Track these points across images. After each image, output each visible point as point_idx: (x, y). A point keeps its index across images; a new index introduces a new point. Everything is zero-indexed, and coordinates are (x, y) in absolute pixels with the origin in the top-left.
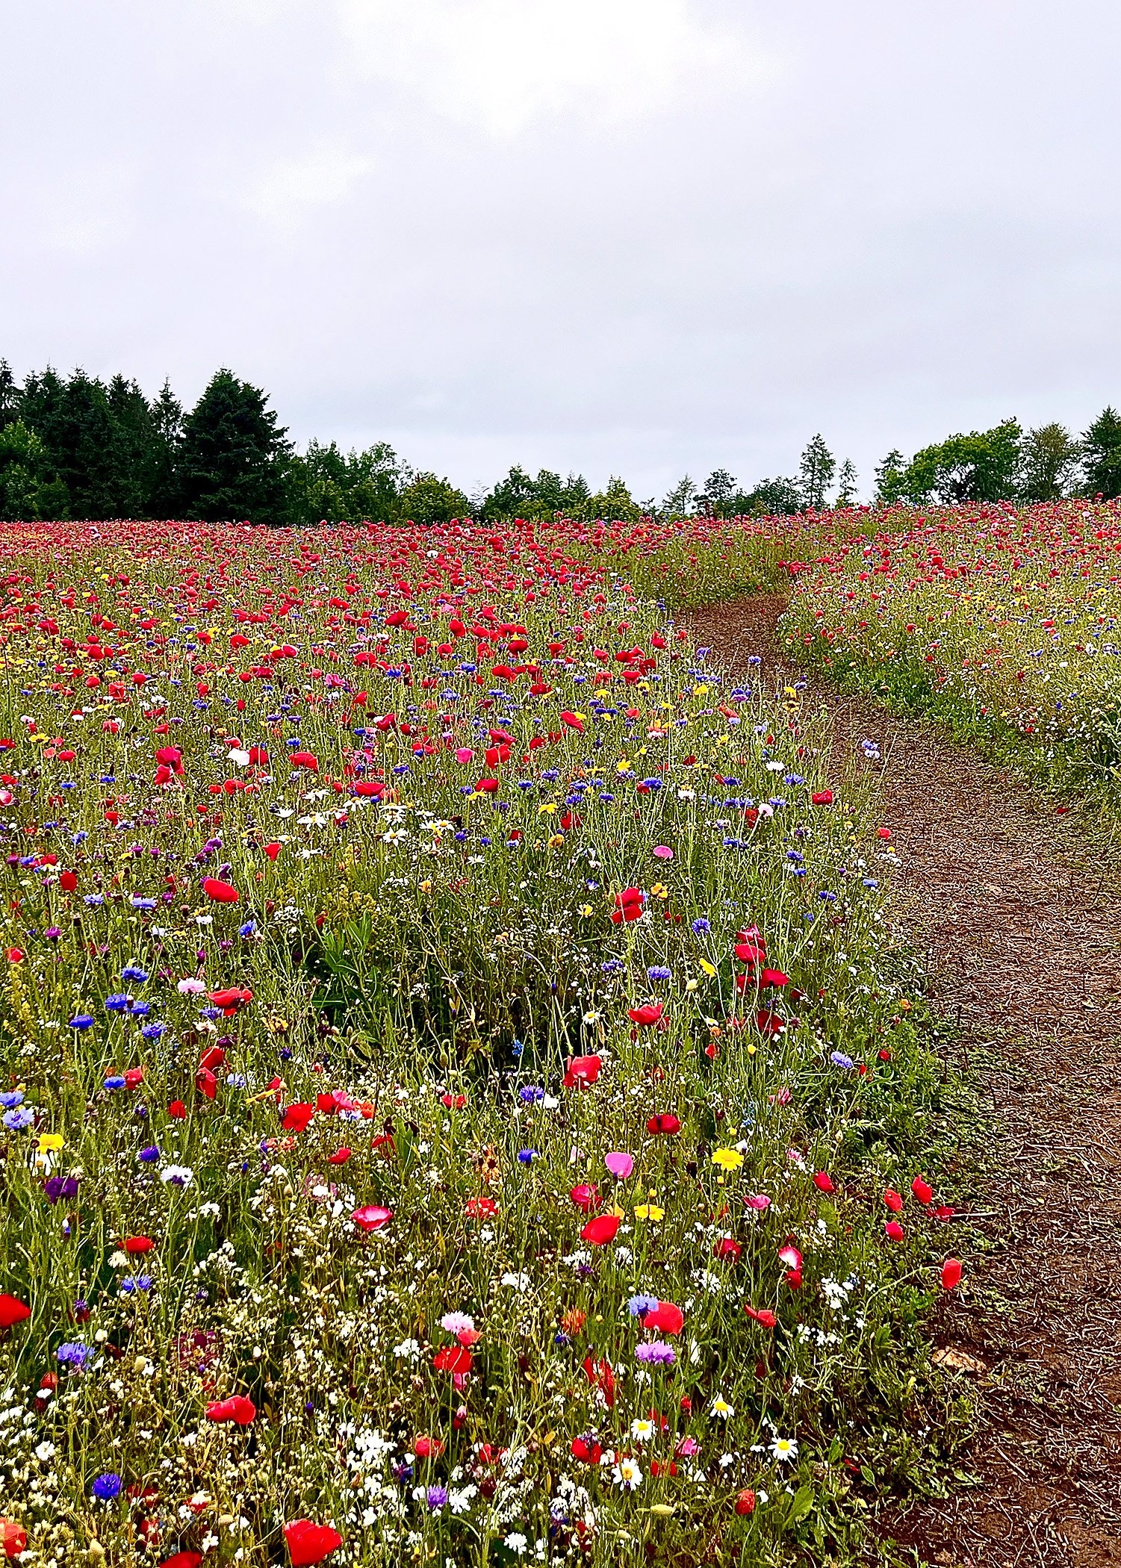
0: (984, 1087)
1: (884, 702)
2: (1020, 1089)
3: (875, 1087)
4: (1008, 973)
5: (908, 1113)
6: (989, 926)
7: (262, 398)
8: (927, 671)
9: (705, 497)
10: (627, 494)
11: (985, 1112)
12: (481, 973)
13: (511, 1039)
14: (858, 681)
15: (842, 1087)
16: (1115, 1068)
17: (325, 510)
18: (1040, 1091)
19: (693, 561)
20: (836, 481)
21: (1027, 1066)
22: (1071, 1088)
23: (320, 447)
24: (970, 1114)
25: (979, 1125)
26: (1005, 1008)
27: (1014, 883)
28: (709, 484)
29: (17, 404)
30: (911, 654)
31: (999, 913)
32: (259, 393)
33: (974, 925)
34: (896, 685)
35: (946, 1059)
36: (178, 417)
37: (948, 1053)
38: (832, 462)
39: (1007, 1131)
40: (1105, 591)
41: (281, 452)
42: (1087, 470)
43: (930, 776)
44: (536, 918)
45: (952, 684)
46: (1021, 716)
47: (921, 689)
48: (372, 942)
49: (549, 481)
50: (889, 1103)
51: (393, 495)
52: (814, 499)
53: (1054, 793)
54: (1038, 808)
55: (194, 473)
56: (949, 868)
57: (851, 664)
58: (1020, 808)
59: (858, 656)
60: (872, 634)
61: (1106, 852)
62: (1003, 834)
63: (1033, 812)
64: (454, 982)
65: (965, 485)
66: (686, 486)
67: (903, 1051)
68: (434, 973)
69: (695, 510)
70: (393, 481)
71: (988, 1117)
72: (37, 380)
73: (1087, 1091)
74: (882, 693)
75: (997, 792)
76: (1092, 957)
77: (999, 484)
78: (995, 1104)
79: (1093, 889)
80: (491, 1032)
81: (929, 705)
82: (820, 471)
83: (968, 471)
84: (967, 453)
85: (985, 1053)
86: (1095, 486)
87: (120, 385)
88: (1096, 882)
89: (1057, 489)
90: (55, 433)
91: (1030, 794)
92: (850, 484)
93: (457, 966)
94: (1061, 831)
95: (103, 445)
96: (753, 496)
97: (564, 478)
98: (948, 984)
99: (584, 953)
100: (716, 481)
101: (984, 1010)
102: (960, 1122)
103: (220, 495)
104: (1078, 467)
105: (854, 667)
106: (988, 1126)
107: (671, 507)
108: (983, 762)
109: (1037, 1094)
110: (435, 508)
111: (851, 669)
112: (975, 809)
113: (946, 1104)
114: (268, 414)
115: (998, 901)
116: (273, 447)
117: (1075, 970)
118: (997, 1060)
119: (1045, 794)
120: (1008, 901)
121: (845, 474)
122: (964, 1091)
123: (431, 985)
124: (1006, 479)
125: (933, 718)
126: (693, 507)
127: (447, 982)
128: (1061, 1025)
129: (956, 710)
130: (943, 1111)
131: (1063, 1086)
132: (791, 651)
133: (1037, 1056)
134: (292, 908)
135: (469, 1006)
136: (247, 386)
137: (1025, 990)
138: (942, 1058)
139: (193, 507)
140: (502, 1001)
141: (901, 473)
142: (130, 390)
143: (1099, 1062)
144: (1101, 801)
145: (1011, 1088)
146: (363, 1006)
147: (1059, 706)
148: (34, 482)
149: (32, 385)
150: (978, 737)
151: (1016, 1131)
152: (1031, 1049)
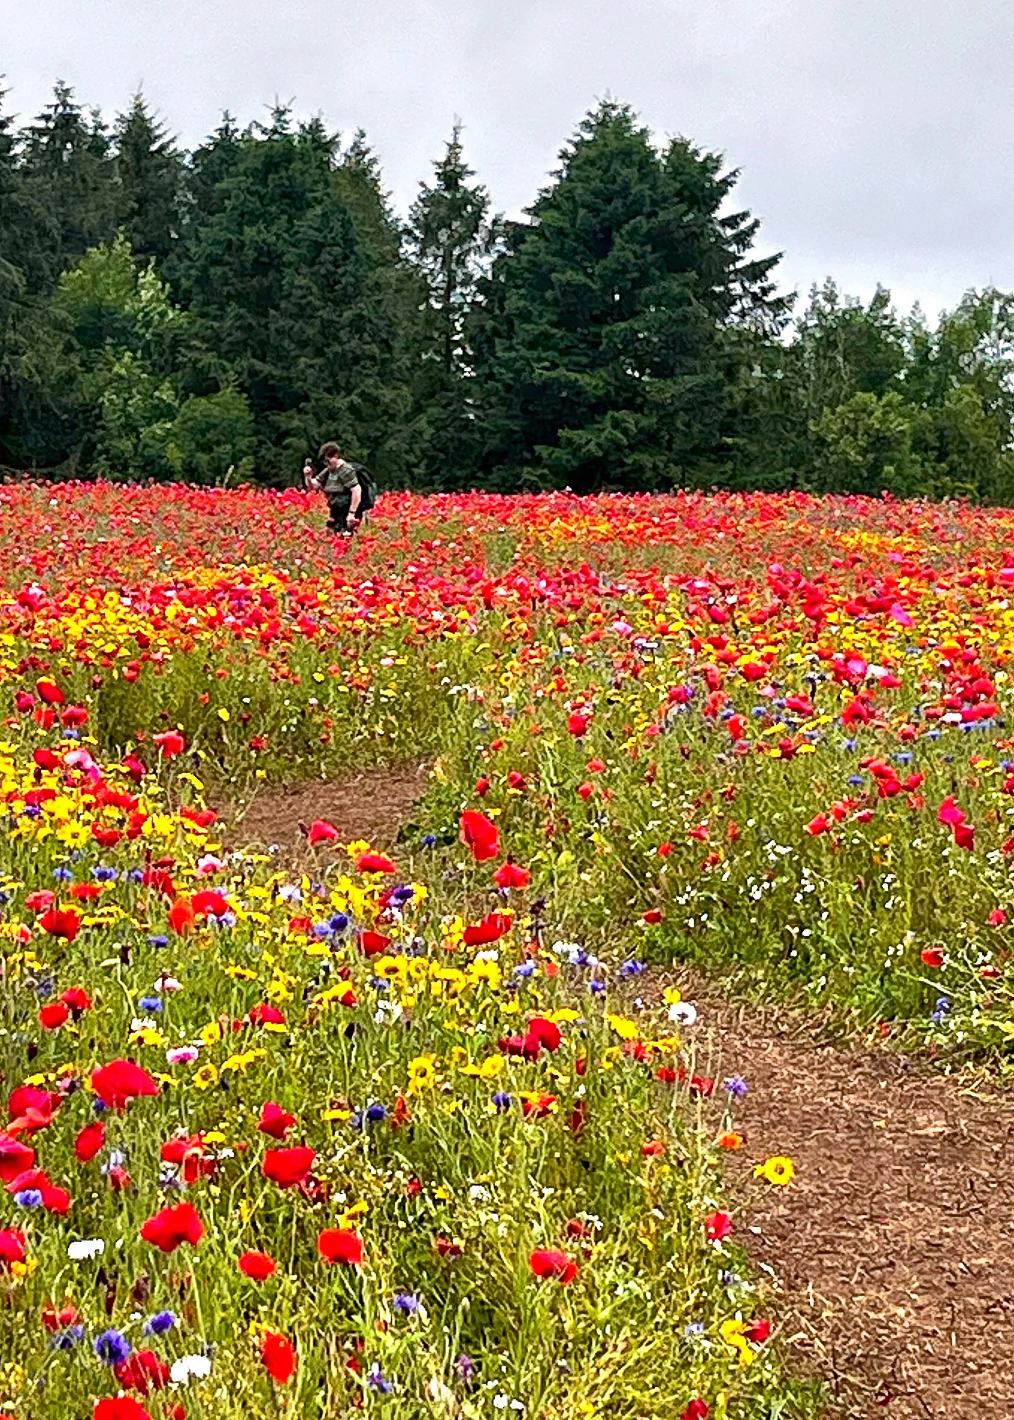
7: (718, 177)
17: (876, 468)
23: (842, 304)
32: (713, 163)
36: (478, 227)
55: (540, 374)
72: (106, 134)
90: (216, 271)
95: (345, 300)
103: (609, 431)
114: (731, 222)
136: (679, 148)
139: (537, 461)
148: (166, 394)
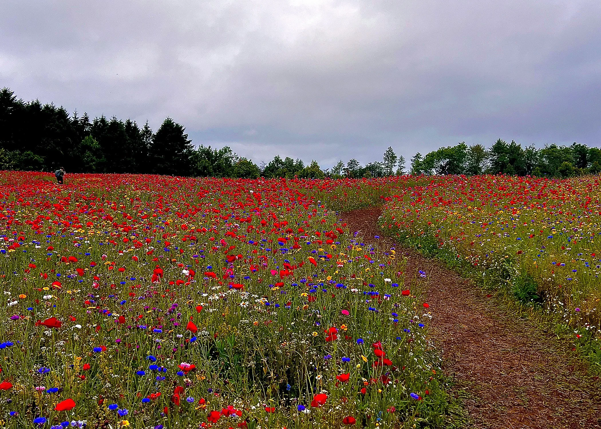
0: (464, 405)
1: (420, 252)
2: (478, 406)
3: (424, 405)
4: (471, 360)
5: (436, 415)
6: (463, 341)
7: (182, 129)
8: (436, 240)
9: (347, 169)
10: (318, 167)
11: (465, 415)
12: (275, 358)
13: (286, 384)
14: (409, 243)
15: (412, 405)
16: (514, 399)
17: (204, 170)
18: (486, 407)
19: (346, 195)
20: (397, 164)
21: (481, 397)
22: (497, 406)
23: (204, 148)
24: (460, 416)
25: (463, 420)
26: (471, 374)
27: (472, 324)
28: (349, 164)
29: (90, 129)
30: (430, 233)
31: (467, 336)
32: (181, 127)
33: (458, 341)
34: (424, 245)
35: (450, 394)
36: (150, 135)
37: (450, 392)
38: (396, 157)
39: (474, 423)
40: (503, 212)
41: (188, 149)
42: (491, 162)
43: (438, 281)
44: (296, 336)
45: (445, 245)
46: (473, 259)
47: (434, 247)
48: (235, 345)
49: (289, 162)
50: (429, 411)
51: (230, 166)
52: (388, 171)
53: (486, 289)
54: (480, 295)
55: (156, 156)
56: (447, 318)
57: (407, 237)
58: (473, 295)
59: (409, 233)
60: (415, 226)
61: (506, 313)
62: (467, 305)
63: (478, 296)
64: (265, 361)
65: (445, 167)
66: (340, 165)
67: (434, 391)
68: (257, 358)
69: (343, 174)
70: (231, 161)
71: (467, 417)
72: (98, 120)
73: (504, 408)
74: (419, 248)
75: (464, 288)
76: (503, 354)
77: (458, 166)
78: (469, 412)
79: (502, 327)
80: (279, 381)
81: (437, 253)
82: (391, 160)
83: (446, 161)
84: (446, 155)
85: (464, 392)
86: (495, 168)
87: (129, 123)
88: (503, 325)
89: (480, 169)
91: (477, 289)
92: (402, 165)
93: (266, 355)
94: (489, 304)
95: (122, 145)
96: (365, 169)
97: (295, 161)
98: (449, 364)
99: (314, 351)
100: (351, 163)
101: (463, 375)
102: (456, 419)
103: (165, 164)
104: (488, 161)
105: (408, 237)
106: (467, 421)
107: (335, 172)
108: (458, 276)
109: (485, 408)
110: (246, 171)
111: (407, 238)
112: (456, 295)
113: (451, 412)
114: (185, 135)
115: (467, 331)
116: (186, 147)
117: (497, 359)
118: (469, 395)
119: (482, 289)
120: (470, 331)
121: (401, 162)
122: (457, 407)
123: (256, 362)
124: (461, 165)
125: (439, 258)
126: (343, 172)
127: (263, 361)
128: (493, 381)
129: (447, 256)
130: (449, 415)
131: (494, 405)
132: (384, 231)
133: (484, 393)
134: (205, 331)
135: (271, 371)
136: (177, 125)
137: (478, 366)
138: (448, 394)
139: (155, 169)
140: (283, 369)
141: (421, 162)
142: (133, 125)
143: (508, 396)
144: (504, 293)
145: (475, 406)
146: (231, 370)
147: (487, 256)
148: (94, 158)
149: (96, 123)
150: (456, 266)
151: (477, 423)
152: (482, 391)
